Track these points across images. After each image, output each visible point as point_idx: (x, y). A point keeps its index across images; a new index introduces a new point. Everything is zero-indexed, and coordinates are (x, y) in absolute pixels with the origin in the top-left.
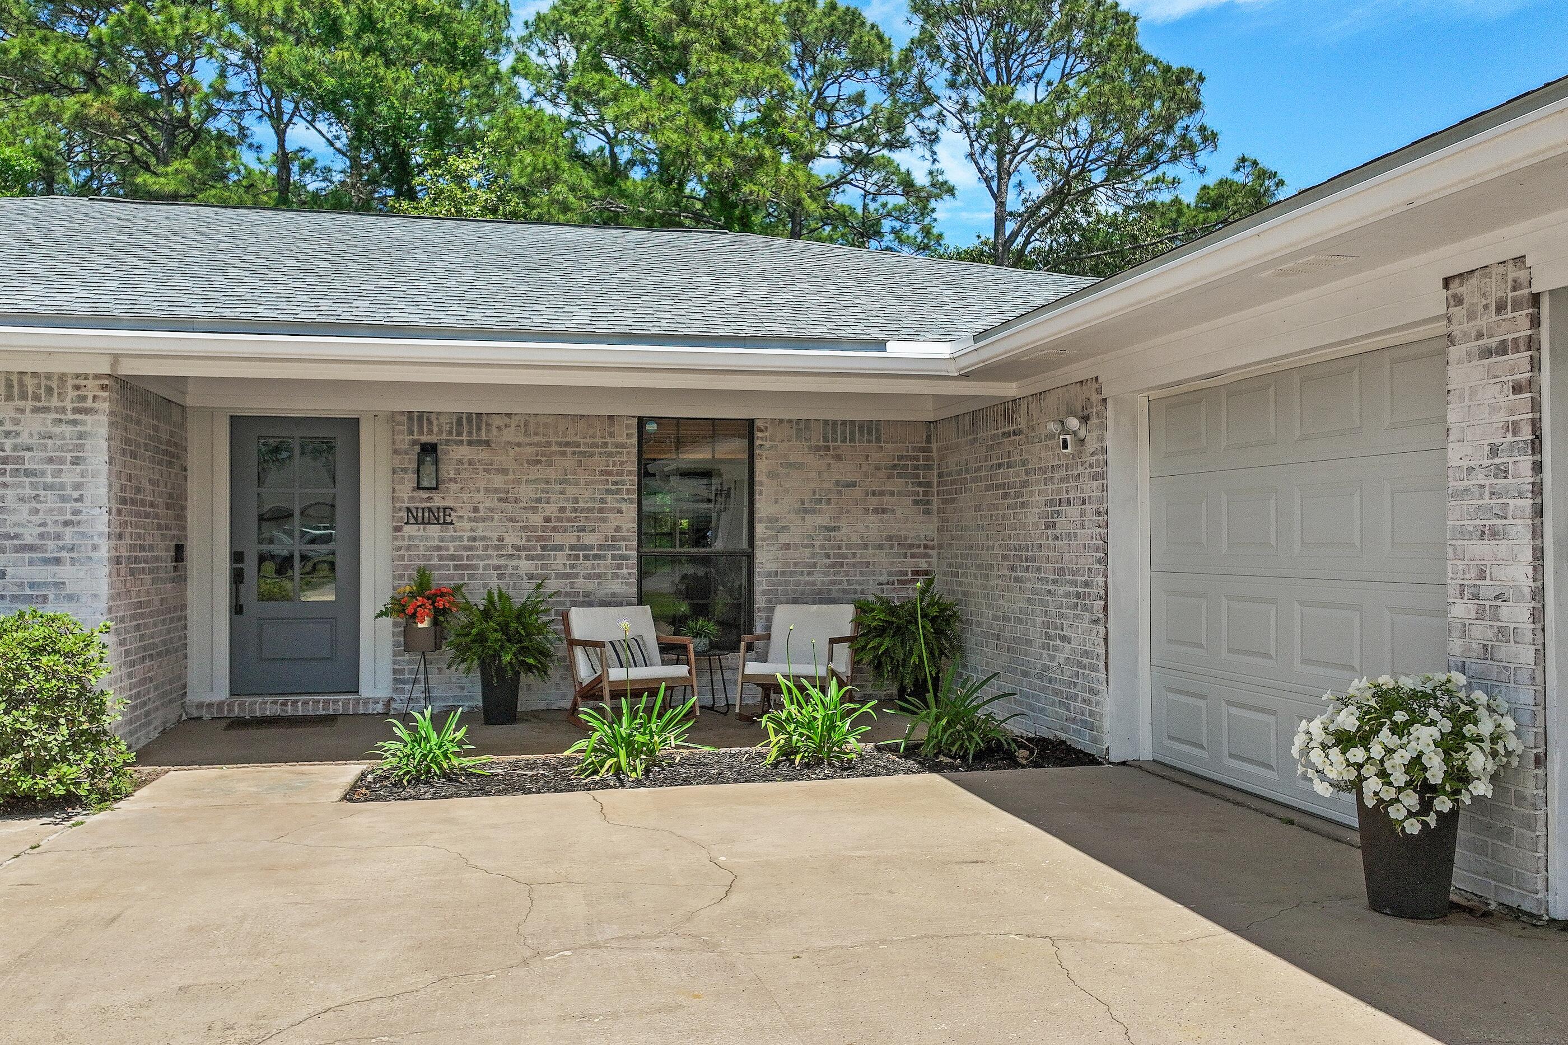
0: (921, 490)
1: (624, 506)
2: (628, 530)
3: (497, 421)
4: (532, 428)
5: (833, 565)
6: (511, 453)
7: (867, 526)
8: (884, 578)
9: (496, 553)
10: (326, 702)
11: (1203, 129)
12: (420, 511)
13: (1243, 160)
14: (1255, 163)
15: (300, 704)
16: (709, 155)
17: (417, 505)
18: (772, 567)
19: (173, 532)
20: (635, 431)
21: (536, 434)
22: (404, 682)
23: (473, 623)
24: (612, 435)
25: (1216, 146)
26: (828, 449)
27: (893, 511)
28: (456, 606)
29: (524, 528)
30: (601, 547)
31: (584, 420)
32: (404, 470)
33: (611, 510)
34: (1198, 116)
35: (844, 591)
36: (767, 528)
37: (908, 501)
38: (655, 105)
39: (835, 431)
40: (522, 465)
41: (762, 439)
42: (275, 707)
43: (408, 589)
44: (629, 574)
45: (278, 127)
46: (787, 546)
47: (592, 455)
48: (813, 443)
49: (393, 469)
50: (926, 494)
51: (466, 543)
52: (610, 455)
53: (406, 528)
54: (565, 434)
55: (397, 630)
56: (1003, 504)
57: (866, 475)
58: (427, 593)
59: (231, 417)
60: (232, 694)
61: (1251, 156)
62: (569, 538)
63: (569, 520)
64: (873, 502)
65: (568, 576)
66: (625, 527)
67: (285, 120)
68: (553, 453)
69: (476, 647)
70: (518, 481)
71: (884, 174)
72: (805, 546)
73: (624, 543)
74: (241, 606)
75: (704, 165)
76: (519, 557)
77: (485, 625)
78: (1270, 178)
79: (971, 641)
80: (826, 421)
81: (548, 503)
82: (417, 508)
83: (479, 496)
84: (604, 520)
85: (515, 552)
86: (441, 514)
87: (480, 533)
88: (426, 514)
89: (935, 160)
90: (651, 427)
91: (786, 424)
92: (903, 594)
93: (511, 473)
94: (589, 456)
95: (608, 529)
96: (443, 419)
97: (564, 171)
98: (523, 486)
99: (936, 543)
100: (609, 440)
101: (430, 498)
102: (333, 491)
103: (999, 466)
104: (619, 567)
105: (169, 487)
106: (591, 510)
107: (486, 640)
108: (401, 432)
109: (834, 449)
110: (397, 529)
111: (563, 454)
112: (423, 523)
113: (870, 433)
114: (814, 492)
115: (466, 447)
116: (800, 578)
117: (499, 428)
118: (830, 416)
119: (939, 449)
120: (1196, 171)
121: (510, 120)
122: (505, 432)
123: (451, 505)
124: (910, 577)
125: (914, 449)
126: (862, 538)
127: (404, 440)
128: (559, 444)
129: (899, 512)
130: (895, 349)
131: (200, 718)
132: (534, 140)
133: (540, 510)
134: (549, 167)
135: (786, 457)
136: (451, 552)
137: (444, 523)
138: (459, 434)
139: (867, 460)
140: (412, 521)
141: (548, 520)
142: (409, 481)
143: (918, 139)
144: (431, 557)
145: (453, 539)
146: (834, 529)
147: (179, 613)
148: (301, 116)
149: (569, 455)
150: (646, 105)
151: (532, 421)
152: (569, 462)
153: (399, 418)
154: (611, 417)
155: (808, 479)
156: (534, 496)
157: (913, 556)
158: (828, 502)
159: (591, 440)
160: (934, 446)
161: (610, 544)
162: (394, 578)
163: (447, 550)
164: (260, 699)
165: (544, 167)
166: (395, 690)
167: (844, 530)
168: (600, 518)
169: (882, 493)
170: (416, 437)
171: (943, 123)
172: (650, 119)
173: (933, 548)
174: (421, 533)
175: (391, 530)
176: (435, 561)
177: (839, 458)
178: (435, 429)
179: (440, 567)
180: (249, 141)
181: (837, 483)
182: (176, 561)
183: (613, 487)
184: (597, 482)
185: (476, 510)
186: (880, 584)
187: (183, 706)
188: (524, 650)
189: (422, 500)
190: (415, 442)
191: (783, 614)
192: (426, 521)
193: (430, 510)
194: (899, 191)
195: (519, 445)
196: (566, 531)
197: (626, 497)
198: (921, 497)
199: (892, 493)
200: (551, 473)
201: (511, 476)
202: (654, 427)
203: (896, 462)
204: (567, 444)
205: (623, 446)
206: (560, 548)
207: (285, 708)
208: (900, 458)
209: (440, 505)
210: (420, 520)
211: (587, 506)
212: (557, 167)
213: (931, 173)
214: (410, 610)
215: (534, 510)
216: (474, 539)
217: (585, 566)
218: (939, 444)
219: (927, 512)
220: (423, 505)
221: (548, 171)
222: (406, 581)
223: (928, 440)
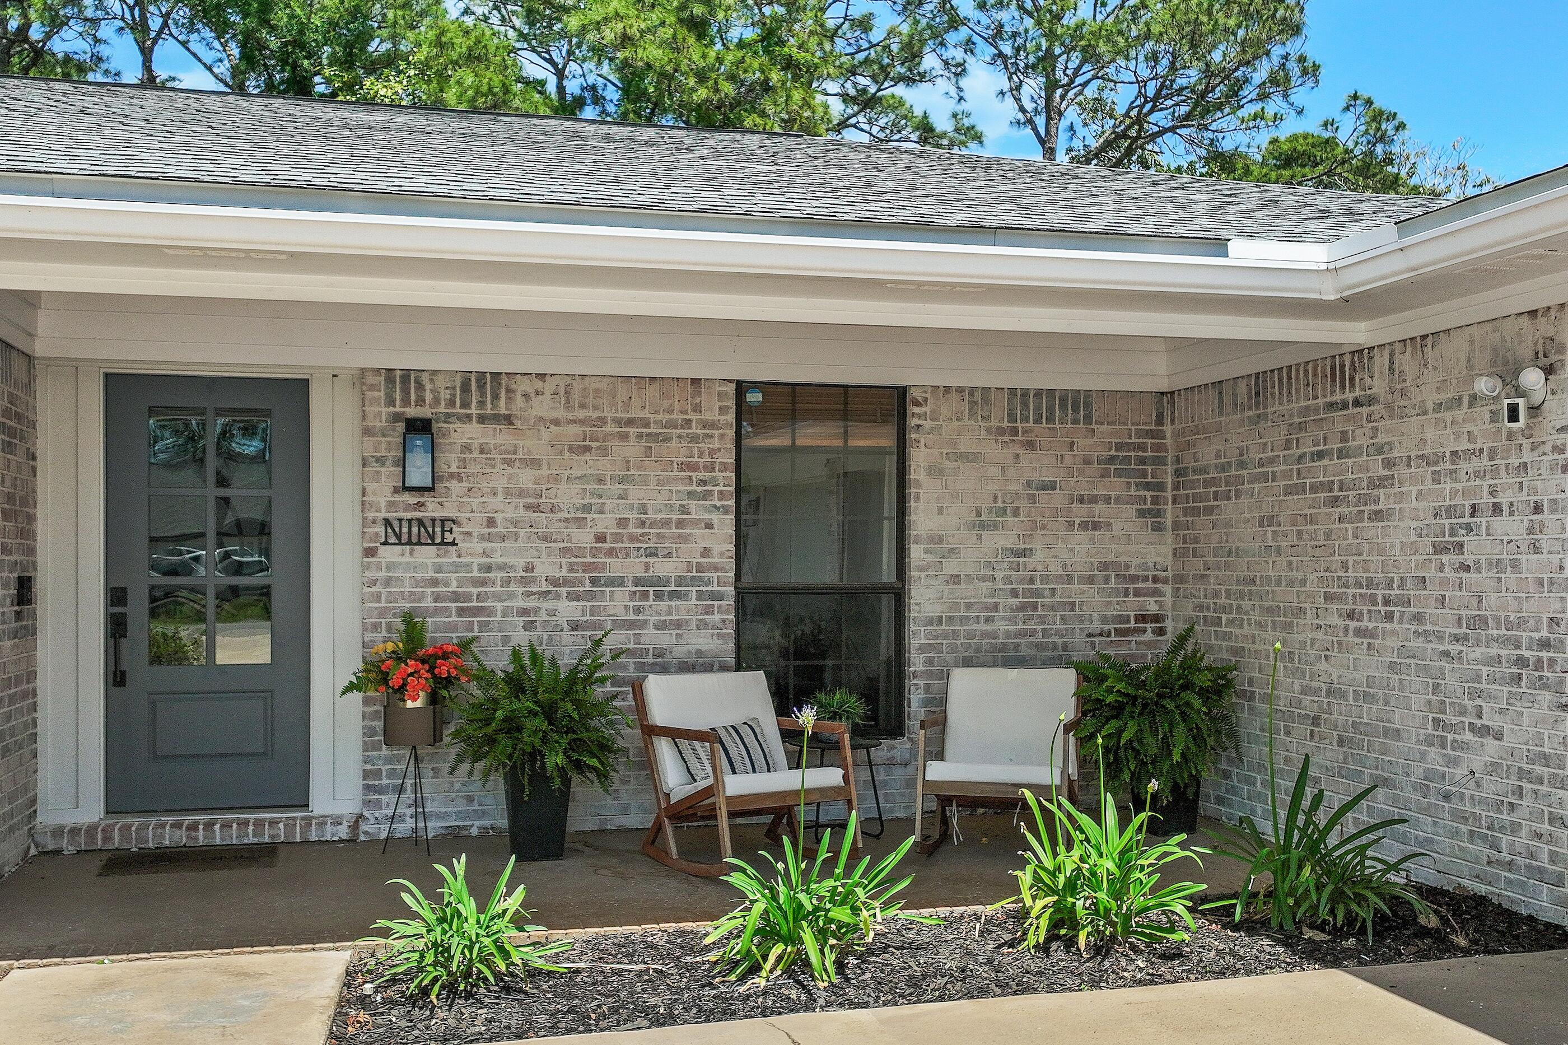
0: (1148, 494)
1: (715, 518)
2: (722, 555)
3: (523, 386)
4: (576, 397)
5: (1022, 607)
6: (545, 434)
7: (1072, 550)
8: (1096, 626)
9: (521, 590)
10: (259, 824)
11: (1302, 59)
12: (405, 524)
13: (1355, 97)
14: (1369, 102)
15: (217, 827)
16: (702, 77)
17: (400, 515)
18: (933, 609)
19: (15, 557)
20: (731, 403)
21: (583, 406)
22: (381, 790)
23: (495, 701)
24: (697, 409)
25: (1317, 81)
26: (1015, 432)
27: (1109, 525)
28: (466, 672)
29: (565, 551)
30: (680, 581)
31: (656, 385)
32: (380, 460)
33: (695, 523)
34: (1298, 42)
35: (1039, 646)
36: (927, 551)
37: (1130, 511)
38: (633, 12)
39: (1025, 405)
40: (561, 453)
41: (919, 416)
42: (178, 832)
43: (390, 647)
44: (724, 621)
45: (144, 42)
46: (955, 579)
47: (667, 439)
48: (994, 423)
49: (363, 459)
50: (1155, 500)
51: (475, 574)
52: (694, 439)
53: (384, 551)
54: (627, 406)
55: (370, 709)
56: (1329, 515)
57: (1070, 472)
58: (421, 653)
59: (107, 375)
60: (110, 811)
61: (1364, 94)
63: (633, 538)
64: (1080, 513)
65: (631, 625)
66: (717, 549)
67: (153, 35)
68: (607, 437)
69: (504, 741)
70: (556, 478)
71: (893, 117)
72: (983, 579)
73: (715, 575)
74: (123, 673)
75: (693, 90)
76: (558, 596)
77: (516, 705)
78: (1388, 120)
80: (1013, 391)
81: (602, 512)
82: (400, 520)
83: (497, 502)
84: (685, 539)
85: (551, 588)
86: (438, 530)
87: (497, 559)
88: (415, 530)
89: (961, 99)
90: (754, 397)
91: (954, 396)
92: (1124, 651)
93: (545, 466)
94: (664, 440)
95: (691, 553)
96: (441, 382)
97: (515, 95)
98: (563, 486)
99: (1169, 573)
100: (693, 416)
101: (420, 505)
102: (267, 493)
103: (1320, 455)
104: (708, 611)
105: (8, 483)
106: (666, 523)
107: (519, 729)
108: (376, 401)
109: (1025, 432)
110: (370, 552)
111: (624, 437)
112: (409, 543)
113: (1076, 409)
114: (995, 498)
115: (475, 424)
116: (975, 627)
117: (526, 396)
118: (1020, 383)
119: (1176, 435)
120: (1293, 112)
121: (443, 33)
122: (535, 401)
123: (453, 515)
124: (1132, 624)
125: (1140, 434)
126: (1064, 566)
127: (380, 413)
128: (618, 422)
129: (1117, 526)
130: (1241, 250)
131: (58, 852)
132: (473, 58)
133: (590, 524)
134: (496, 90)
135: (954, 443)
136: (453, 588)
137: (443, 543)
138: (465, 405)
139: (1071, 449)
140: (393, 539)
141: (600, 538)
142: (388, 477)
143: (941, 72)
144: (422, 598)
145: (456, 568)
146: (1023, 553)
147: (24, 686)
148: (171, 34)
149: (632, 438)
150: (622, 11)
151: (577, 385)
152: (633, 449)
153: (371, 379)
154: (695, 381)
155: (987, 478)
156: (579, 502)
157: (1137, 593)
158: (1016, 512)
159: (667, 416)
160: (1168, 429)
161: (695, 575)
162: (365, 628)
163: (447, 584)
164: (153, 820)
165: (490, 89)
166: (367, 803)
167: (1039, 555)
168: (680, 536)
169: (1093, 500)
170: (398, 409)
171: (972, 52)
172: (628, 30)
173: (1165, 581)
174: (407, 558)
175: (359, 552)
176: (428, 603)
177: (1030, 445)
178: (429, 397)
179: (437, 612)
180: (104, 66)
181: (1029, 483)
182: (19, 604)
183: (700, 489)
184: (676, 480)
185: (491, 522)
186: (1090, 635)
187: (31, 834)
188: (576, 745)
189: (408, 507)
190: (396, 417)
191: (962, 683)
192: (414, 540)
193: (420, 522)
194: (914, 137)
195: (556, 422)
196: (628, 556)
197: (718, 504)
198: (1149, 506)
199: (1107, 500)
200: (604, 466)
201: (545, 471)
202: (759, 397)
203: (1113, 453)
204: (630, 422)
205: (713, 425)
206: (620, 582)
207: (194, 834)
208: (1119, 447)
209: (436, 515)
210: (405, 538)
211: (659, 516)
212: (506, 90)
213: (955, 115)
214: (395, 681)
215: (580, 522)
216: (489, 569)
217: (656, 610)
218: (1178, 426)
219: (1158, 528)
220: (409, 515)
221: (494, 95)
222: (384, 634)
223: (1160, 420)
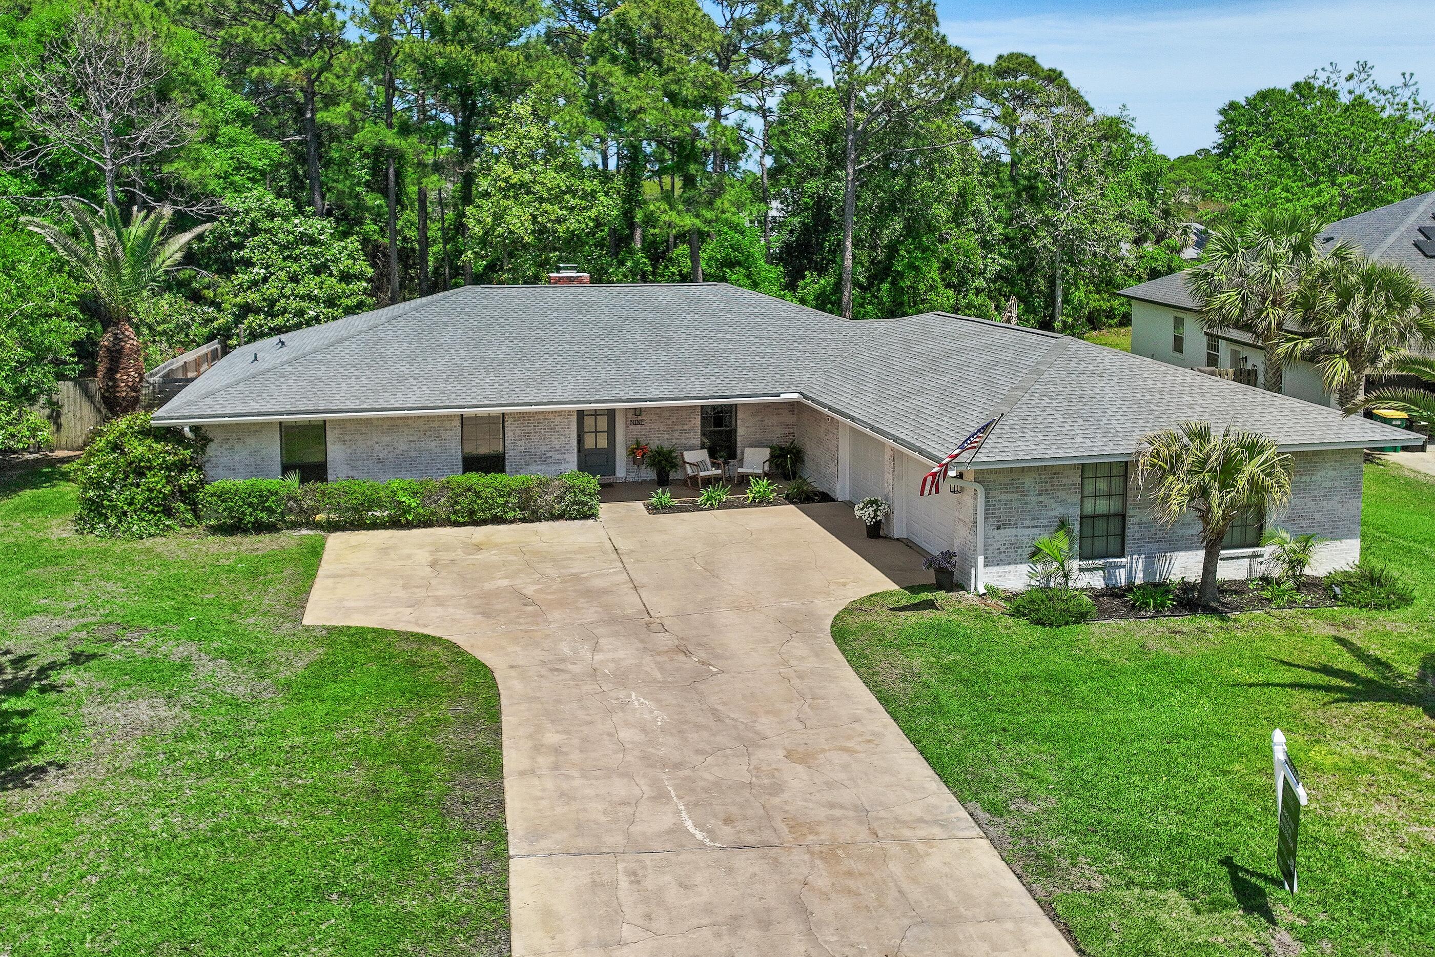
2: (698, 424)
5: (762, 432)
7: (774, 419)
9: (658, 434)
18: (742, 435)
22: (631, 473)
23: (655, 456)
27: (782, 414)
28: (649, 451)
29: (666, 425)
30: (690, 430)
35: (766, 440)
36: (741, 421)
44: (699, 439)
46: (746, 428)
51: (649, 431)
53: (630, 426)
55: (628, 459)
58: (639, 447)
62: (680, 427)
64: (775, 411)
65: (680, 440)
69: (656, 463)
72: (753, 427)
73: (697, 429)
77: (658, 457)
79: (806, 459)
82: (634, 420)
85: (663, 433)
86: (641, 422)
87: (653, 427)
92: (785, 443)
95: (692, 424)
104: (696, 437)
107: (659, 461)
112: (635, 425)
116: (751, 438)
124: (787, 436)
126: (772, 423)
130: (783, 396)
137: (642, 425)
140: (632, 424)
141: (673, 422)
144: (638, 435)
145: (645, 429)
146: (763, 421)
157: (789, 428)
158: (761, 412)
161: (693, 429)
162: (627, 442)
163: (643, 432)
166: (628, 475)
167: (766, 421)
173: (795, 426)
174: (635, 428)
175: (625, 427)
179: (641, 439)
185: (651, 420)
186: (778, 437)
188: (670, 465)
191: (748, 451)
193: (637, 420)
196: (678, 425)
206: (677, 431)
215: (669, 419)
216: (651, 429)
217: (684, 436)
219: (793, 414)
222: (631, 444)
